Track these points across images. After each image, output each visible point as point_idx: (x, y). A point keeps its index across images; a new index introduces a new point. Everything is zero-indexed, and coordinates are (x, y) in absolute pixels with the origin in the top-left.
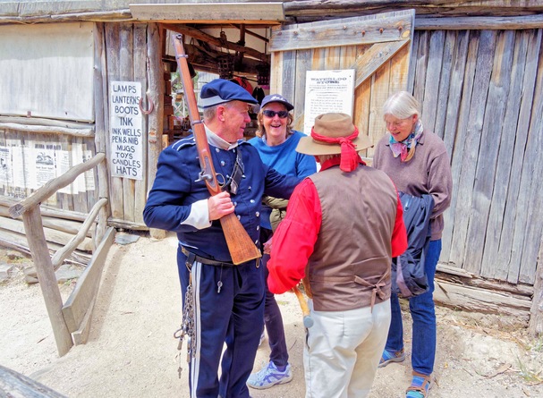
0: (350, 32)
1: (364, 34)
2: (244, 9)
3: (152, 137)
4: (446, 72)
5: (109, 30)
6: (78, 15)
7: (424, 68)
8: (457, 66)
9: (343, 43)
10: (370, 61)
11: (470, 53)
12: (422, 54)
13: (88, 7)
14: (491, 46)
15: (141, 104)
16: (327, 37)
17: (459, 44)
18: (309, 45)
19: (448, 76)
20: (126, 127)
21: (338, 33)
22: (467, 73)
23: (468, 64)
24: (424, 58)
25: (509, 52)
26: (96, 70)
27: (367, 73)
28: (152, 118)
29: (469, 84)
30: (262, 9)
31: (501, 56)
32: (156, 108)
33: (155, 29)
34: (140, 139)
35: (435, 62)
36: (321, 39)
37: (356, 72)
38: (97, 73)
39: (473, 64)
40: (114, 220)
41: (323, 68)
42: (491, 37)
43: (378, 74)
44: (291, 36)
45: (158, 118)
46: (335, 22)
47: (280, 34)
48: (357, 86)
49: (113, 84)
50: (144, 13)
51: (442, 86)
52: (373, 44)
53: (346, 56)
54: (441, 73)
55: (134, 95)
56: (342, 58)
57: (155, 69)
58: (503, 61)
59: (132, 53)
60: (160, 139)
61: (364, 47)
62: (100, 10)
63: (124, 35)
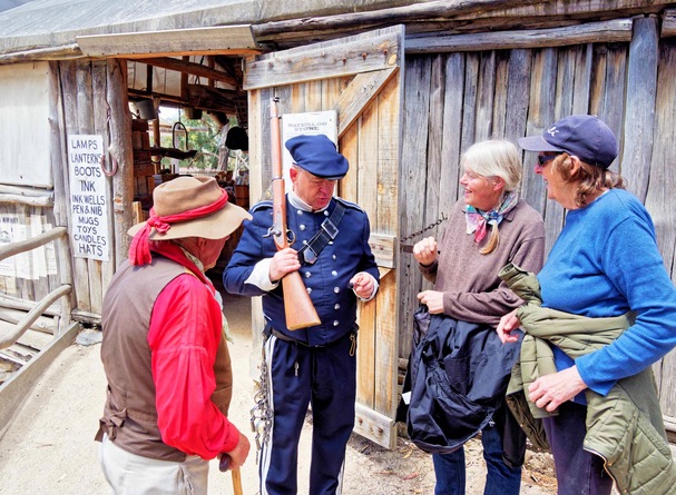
0: (330, 60)
1: (344, 61)
2: (207, 36)
3: (119, 206)
4: (469, 110)
5: (64, 69)
6: (25, 53)
7: (439, 105)
8: (483, 100)
9: (323, 75)
10: (354, 97)
11: (499, 82)
12: (437, 86)
13: (37, 43)
14: (524, 71)
15: (104, 162)
16: (304, 69)
17: (481, 71)
18: (286, 79)
19: (472, 115)
20: (88, 193)
21: (316, 62)
22: (496, 110)
23: (497, 98)
24: (437, 92)
25: (549, 79)
26: (51, 121)
27: (350, 114)
28: (117, 181)
29: (499, 125)
30: (227, 35)
31: (539, 85)
32: (121, 167)
33: (115, 67)
34: (104, 209)
35: (454, 96)
36: (299, 71)
37: (338, 115)
38: (54, 125)
39: (503, 98)
40: (79, 313)
41: (303, 110)
42: (522, 59)
43: (364, 115)
44: (266, 68)
45: (125, 181)
46: (313, 48)
47: (255, 67)
48: (341, 131)
49: (71, 137)
50: (93, 47)
51: (464, 130)
52: (354, 76)
53: (328, 91)
54: (463, 111)
55: (95, 152)
56: (324, 95)
57: (117, 117)
58: (542, 90)
59: (90, 98)
60: (128, 208)
61: (347, 79)
62: (49, 46)
63: (80, 76)
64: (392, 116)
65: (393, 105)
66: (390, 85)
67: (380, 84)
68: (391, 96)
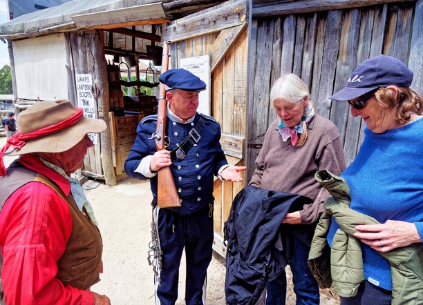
0: (206, 22)
1: (214, 21)
2: (138, 11)
3: (101, 114)
4: (298, 54)
5: (72, 36)
6: (51, 28)
7: (279, 51)
8: (307, 47)
9: (202, 32)
10: (220, 46)
11: (319, 34)
12: (277, 39)
13: (56, 22)
14: (337, 26)
15: (93, 89)
16: (192, 29)
17: (307, 27)
18: (182, 36)
19: (300, 58)
20: (86, 107)
21: (198, 24)
22: (316, 54)
23: (317, 45)
24: (278, 42)
25: (354, 31)
26: (67, 67)
27: (218, 58)
28: (100, 100)
29: (318, 64)
30: (149, 10)
31: (347, 35)
32: (102, 92)
33: (96, 34)
34: (94, 115)
35: (288, 46)
36: (189, 31)
37: (211, 58)
38: (68, 68)
39: (321, 45)
40: (86, 171)
41: (192, 56)
42: (336, 16)
43: (226, 58)
44: (172, 30)
45: (104, 100)
46: (198, 15)
47: (166, 30)
48: (213, 68)
49: (77, 75)
50: (81, 22)
51: (295, 67)
52: (220, 31)
53: (206, 44)
54: (294, 55)
55: (89, 84)
56: (204, 46)
57: (98, 64)
58: (349, 40)
59: (85, 53)
60: (106, 115)
61: (216, 34)
62: (62, 23)
63: (79, 40)
64: (243, 58)
65: (244, 51)
66: (243, 36)
67: (235, 36)
68: (243, 44)
